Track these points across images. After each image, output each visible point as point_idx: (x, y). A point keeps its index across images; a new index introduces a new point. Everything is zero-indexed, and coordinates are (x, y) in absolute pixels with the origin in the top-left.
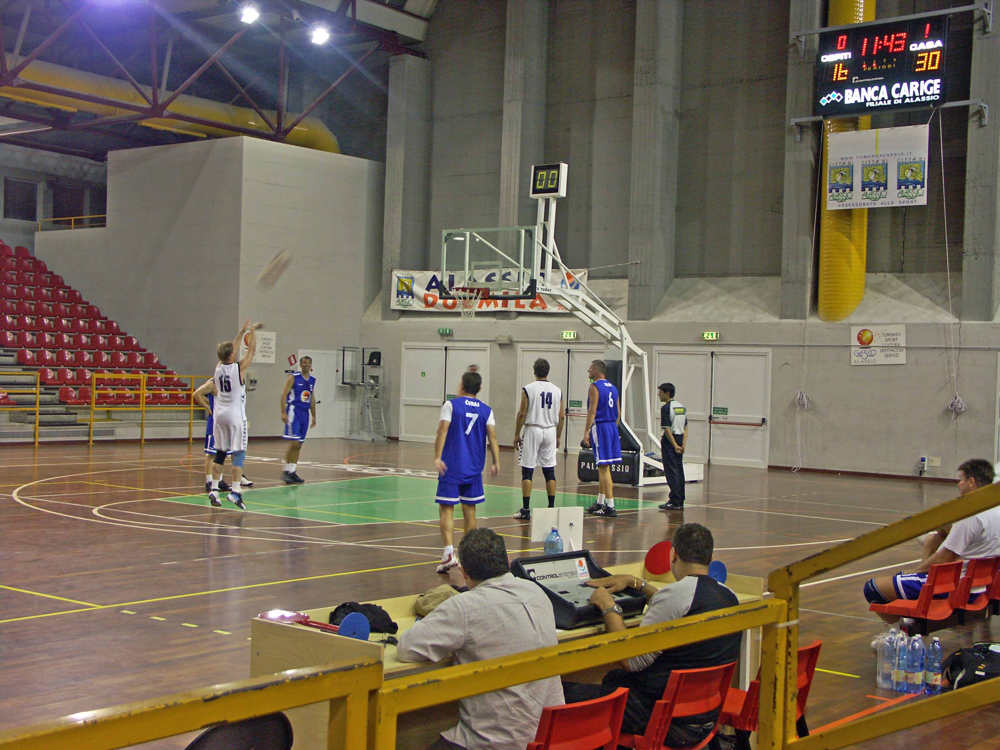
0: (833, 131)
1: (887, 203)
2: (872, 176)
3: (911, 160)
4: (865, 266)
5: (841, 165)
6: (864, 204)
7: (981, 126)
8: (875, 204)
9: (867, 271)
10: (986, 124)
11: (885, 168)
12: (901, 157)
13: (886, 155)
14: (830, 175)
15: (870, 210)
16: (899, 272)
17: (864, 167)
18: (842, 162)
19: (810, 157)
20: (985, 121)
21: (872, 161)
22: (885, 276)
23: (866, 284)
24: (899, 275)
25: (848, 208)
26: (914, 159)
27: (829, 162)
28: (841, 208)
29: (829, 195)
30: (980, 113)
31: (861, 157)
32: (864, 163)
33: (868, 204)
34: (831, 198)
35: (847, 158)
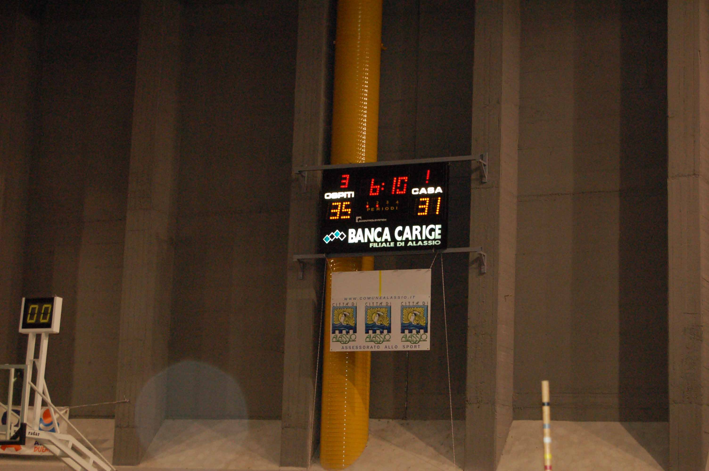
0: (336, 271)
1: (390, 347)
2: (376, 319)
3: (415, 304)
4: (368, 411)
5: (345, 305)
6: (368, 347)
7: (481, 274)
8: (378, 347)
9: (370, 417)
10: (486, 272)
11: (389, 311)
12: (404, 300)
13: (389, 297)
14: (333, 315)
15: (372, 353)
16: (403, 419)
17: (367, 309)
18: (346, 302)
19: (313, 295)
20: (485, 269)
21: (376, 303)
22: (388, 422)
23: (369, 430)
24: (403, 421)
25: (352, 350)
26: (418, 303)
27: (332, 302)
28: (345, 350)
29: (332, 336)
30: (479, 260)
31: (365, 298)
32: (368, 305)
33: (372, 347)
34: (334, 340)
35: (350, 299)
